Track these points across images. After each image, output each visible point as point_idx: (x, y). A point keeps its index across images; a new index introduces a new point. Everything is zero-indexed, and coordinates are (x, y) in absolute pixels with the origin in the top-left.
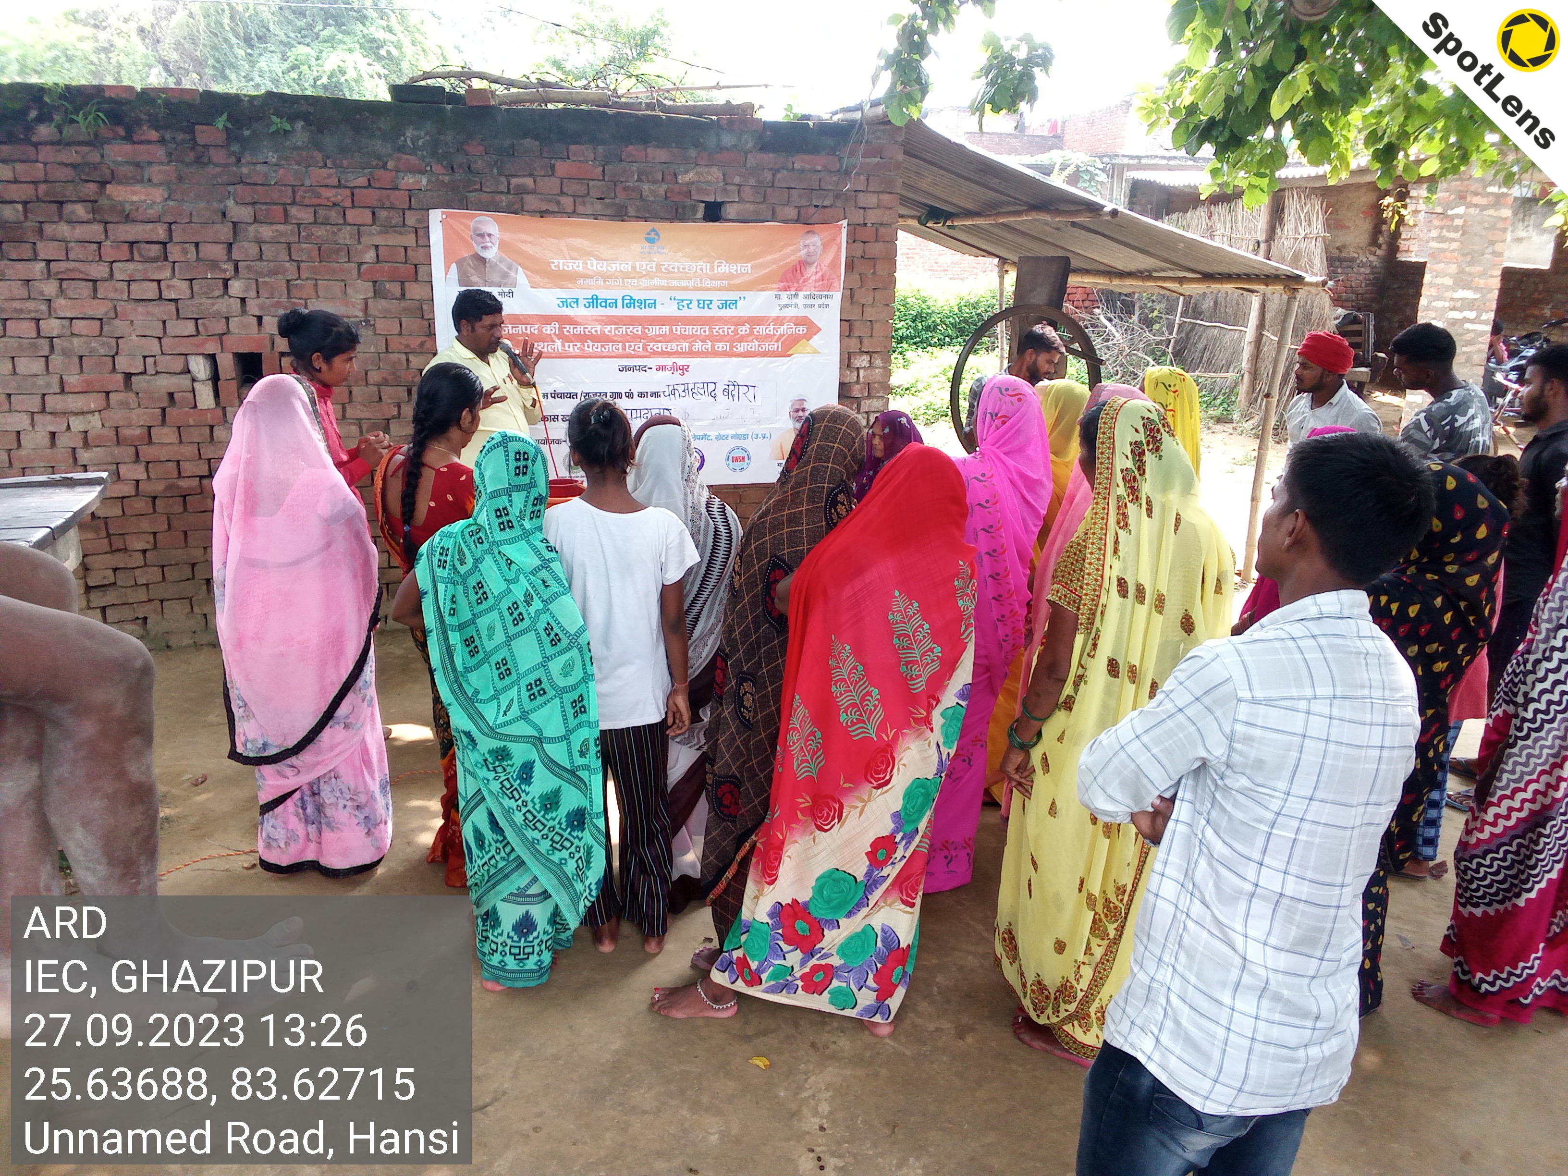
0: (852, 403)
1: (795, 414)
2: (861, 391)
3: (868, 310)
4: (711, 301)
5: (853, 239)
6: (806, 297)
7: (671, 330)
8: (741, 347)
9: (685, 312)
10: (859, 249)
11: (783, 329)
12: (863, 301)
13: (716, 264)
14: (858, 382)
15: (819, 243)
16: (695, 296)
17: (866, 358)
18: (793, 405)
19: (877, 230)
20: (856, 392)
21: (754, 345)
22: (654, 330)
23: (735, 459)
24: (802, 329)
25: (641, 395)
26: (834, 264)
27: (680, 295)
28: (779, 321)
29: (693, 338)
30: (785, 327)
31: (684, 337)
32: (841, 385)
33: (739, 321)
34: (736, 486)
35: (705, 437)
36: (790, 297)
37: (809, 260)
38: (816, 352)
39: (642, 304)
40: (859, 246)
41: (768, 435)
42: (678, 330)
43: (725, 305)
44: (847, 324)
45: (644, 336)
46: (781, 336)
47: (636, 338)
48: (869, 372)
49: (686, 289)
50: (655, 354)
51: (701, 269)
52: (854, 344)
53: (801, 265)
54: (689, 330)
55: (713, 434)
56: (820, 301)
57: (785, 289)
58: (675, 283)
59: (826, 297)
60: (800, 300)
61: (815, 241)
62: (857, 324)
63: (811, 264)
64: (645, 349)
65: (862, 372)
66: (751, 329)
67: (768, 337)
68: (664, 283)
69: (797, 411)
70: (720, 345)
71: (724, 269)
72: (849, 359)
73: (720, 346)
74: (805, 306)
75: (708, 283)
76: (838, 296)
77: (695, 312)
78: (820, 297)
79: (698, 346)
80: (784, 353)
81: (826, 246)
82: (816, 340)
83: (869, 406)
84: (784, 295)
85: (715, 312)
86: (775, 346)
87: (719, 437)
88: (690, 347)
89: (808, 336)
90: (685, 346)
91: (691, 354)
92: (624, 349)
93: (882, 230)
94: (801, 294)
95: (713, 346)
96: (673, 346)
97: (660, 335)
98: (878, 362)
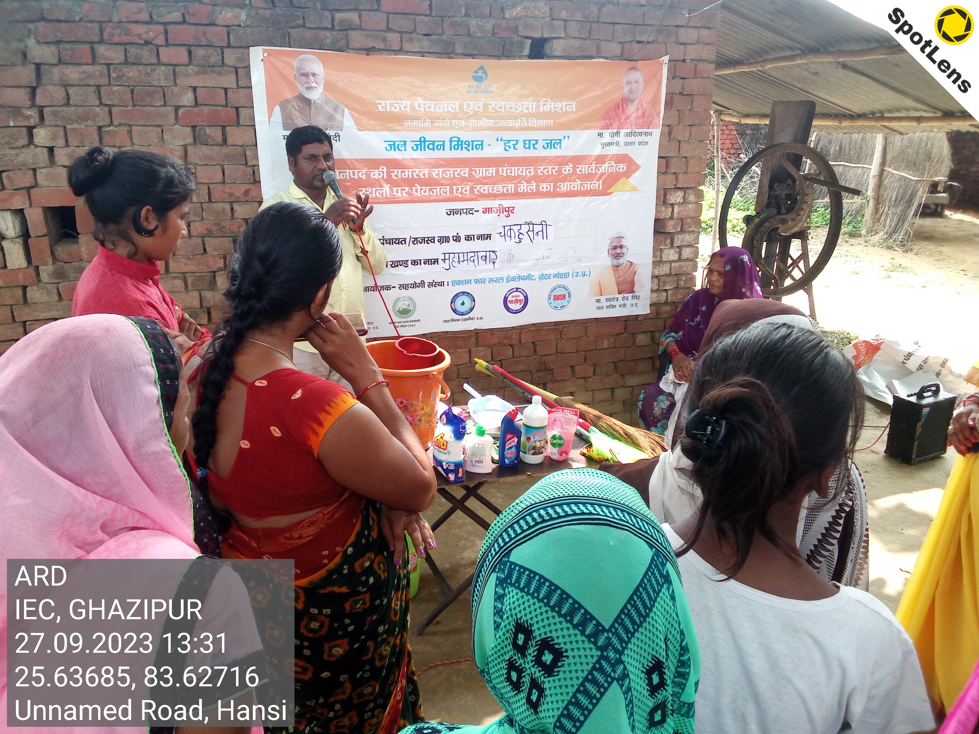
0: (666, 239)
1: (613, 252)
2: (675, 226)
3: (684, 146)
4: (537, 141)
5: (673, 76)
6: (627, 135)
7: (497, 172)
8: (565, 187)
9: (512, 153)
10: (678, 85)
11: (604, 168)
12: (680, 138)
13: (542, 103)
14: (672, 218)
15: (641, 80)
16: (522, 136)
17: (680, 194)
18: (611, 242)
19: (696, 66)
20: (670, 227)
21: (576, 185)
22: (481, 172)
23: (557, 298)
24: (622, 167)
25: (468, 238)
26: (655, 101)
27: (507, 135)
28: (600, 159)
29: (519, 179)
30: (607, 165)
31: (509, 179)
32: (657, 220)
33: (563, 161)
34: (556, 324)
35: (529, 277)
36: (613, 135)
37: (631, 96)
38: (634, 189)
39: (469, 145)
40: (678, 81)
41: (587, 273)
42: (504, 171)
43: (551, 144)
44: (664, 161)
45: (471, 178)
46: (602, 174)
47: (463, 180)
48: (682, 207)
49: (513, 129)
50: (482, 196)
51: (527, 108)
52: (669, 180)
53: (625, 101)
54: (515, 171)
55: (536, 274)
56: (640, 139)
57: (607, 127)
58: (502, 123)
59: (646, 134)
60: (622, 139)
61: (637, 76)
62: (673, 161)
63: (632, 101)
64: (472, 191)
65: (676, 209)
66: (574, 168)
67: (589, 177)
68: (491, 123)
69: (615, 248)
70: (545, 185)
71: (549, 106)
72: (665, 195)
73: (545, 187)
74: (626, 144)
75: (536, 123)
76: (657, 133)
77: (521, 152)
78: (640, 134)
79: (523, 187)
80: (604, 192)
81: (647, 82)
82: (635, 178)
83: (682, 241)
84: (607, 133)
85: (540, 152)
86: (596, 185)
87: (542, 277)
88: (516, 188)
89: (628, 174)
90: (511, 187)
91: (517, 195)
92: (451, 192)
93: (701, 66)
94: (623, 132)
95: (537, 187)
96: (499, 188)
97: (487, 178)
98: (692, 198)
